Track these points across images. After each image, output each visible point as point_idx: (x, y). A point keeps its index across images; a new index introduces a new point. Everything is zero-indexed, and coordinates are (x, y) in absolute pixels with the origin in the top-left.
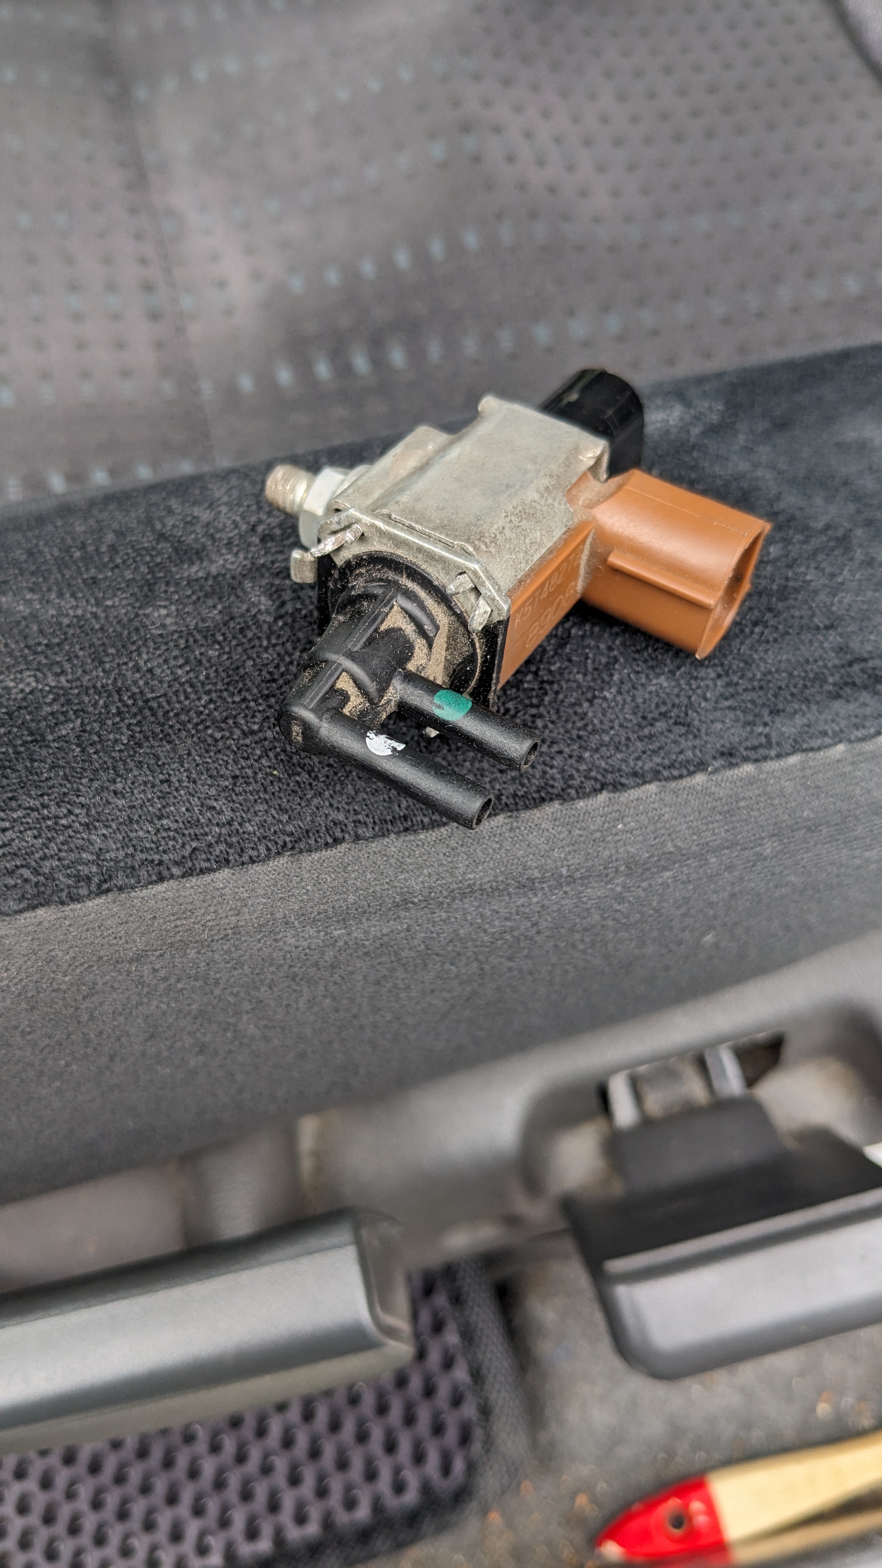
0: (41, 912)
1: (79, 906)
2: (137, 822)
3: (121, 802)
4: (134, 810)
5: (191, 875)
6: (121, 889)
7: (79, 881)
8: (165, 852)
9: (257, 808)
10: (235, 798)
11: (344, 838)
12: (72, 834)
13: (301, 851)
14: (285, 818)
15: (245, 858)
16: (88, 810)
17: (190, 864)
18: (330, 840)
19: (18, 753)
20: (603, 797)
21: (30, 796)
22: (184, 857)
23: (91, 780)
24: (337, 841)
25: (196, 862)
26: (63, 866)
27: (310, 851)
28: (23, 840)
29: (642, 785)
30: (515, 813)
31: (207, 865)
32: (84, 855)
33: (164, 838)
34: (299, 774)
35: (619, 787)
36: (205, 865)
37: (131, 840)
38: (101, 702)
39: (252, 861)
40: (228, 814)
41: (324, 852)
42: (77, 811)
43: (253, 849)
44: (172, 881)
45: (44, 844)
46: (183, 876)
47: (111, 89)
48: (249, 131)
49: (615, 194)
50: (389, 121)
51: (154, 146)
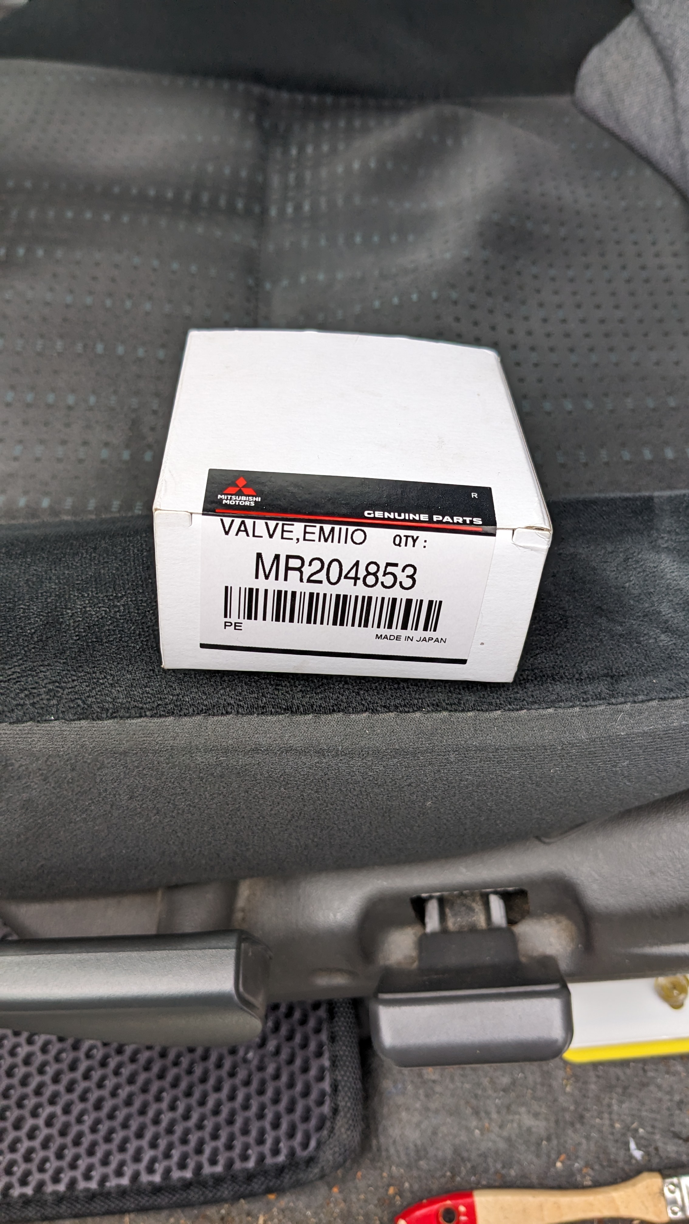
0: (82, 722)
1: (101, 722)
3: (129, 676)
4: (134, 681)
5: (155, 717)
6: (121, 718)
7: (103, 710)
8: (145, 704)
12: (104, 687)
13: (209, 715)
14: (204, 697)
16: (114, 677)
17: (155, 711)
18: (224, 712)
19: (88, 646)
20: (365, 715)
21: (88, 666)
22: (153, 707)
23: (118, 663)
25: (158, 711)
26: (97, 702)
27: (214, 715)
28: (81, 686)
29: (388, 712)
31: (164, 713)
32: (107, 698)
33: (145, 697)
35: (375, 711)
36: (162, 713)
37: (130, 695)
38: (133, 628)
39: (185, 715)
40: (178, 691)
41: (220, 717)
42: (109, 677)
43: (186, 709)
45: (90, 690)
47: (251, 282)
48: (321, 317)
49: (521, 380)
50: (398, 323)
51: (266, 318)
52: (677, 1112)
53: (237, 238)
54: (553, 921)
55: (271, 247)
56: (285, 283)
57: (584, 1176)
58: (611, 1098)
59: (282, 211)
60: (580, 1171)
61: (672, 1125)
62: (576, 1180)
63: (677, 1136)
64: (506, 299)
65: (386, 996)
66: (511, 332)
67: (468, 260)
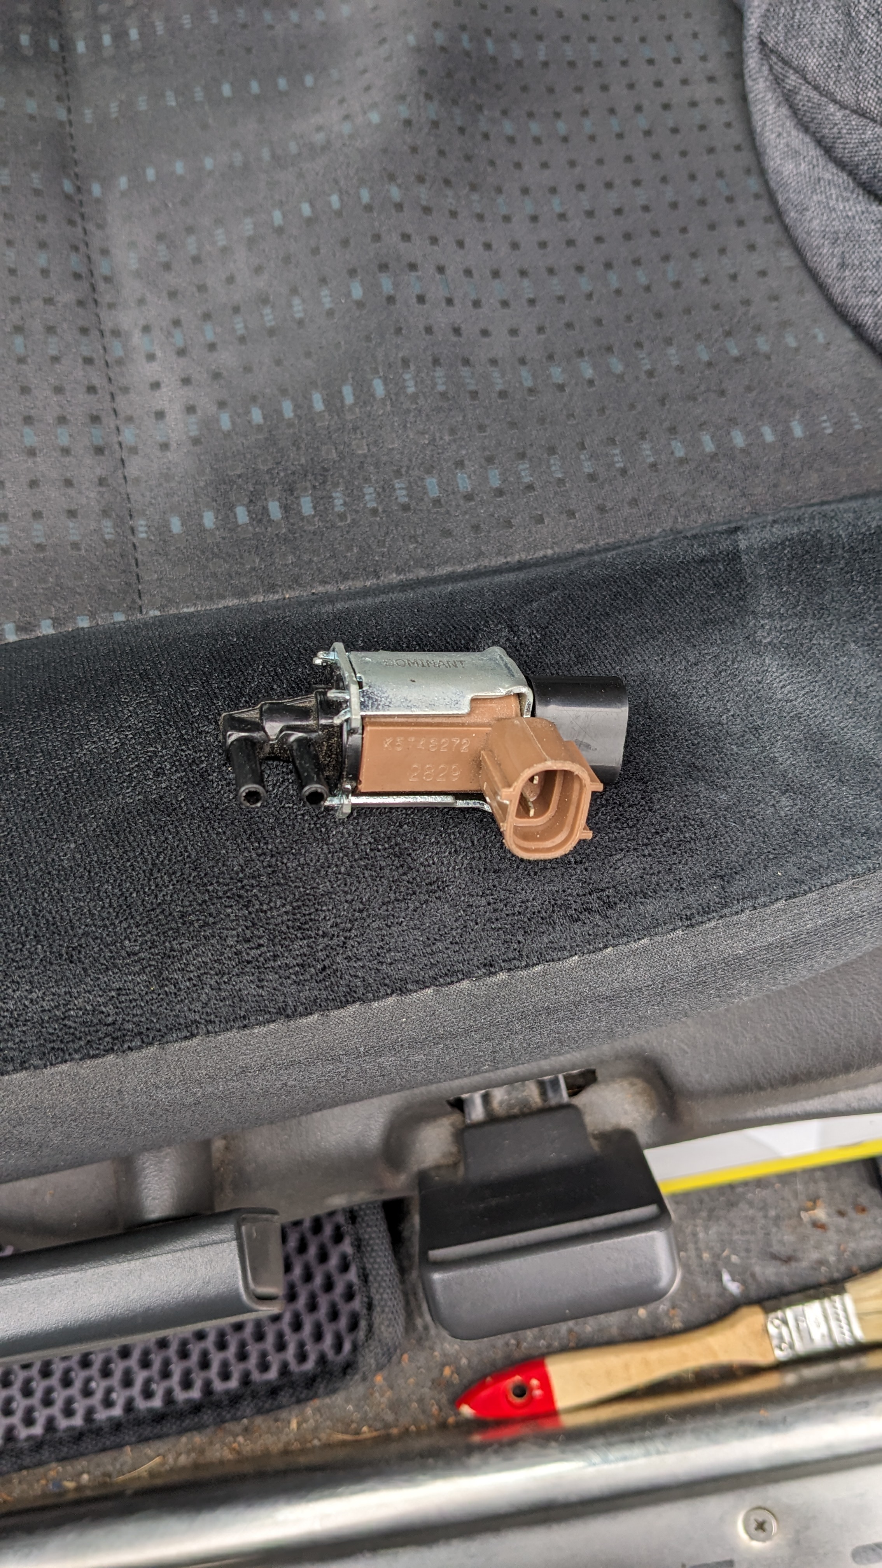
1: (7, 1077)
2: (48, 1022)
5: (87, 1059)
6: (36, 1067)
7: (6, 1061)
9: (135, 1012)
10: (118, 1005)
11: (198, 1033)
13: (167, 1042)
15: (126, 1046)
17: (86, 1051)
18: (188, 1034)
20: (391, 1000)
22: (81, 1046)
24: (193, 1035)
25: (90, 1050)
27: (173, 1042)
29: (423, 989)
30: (327, 1012)
31: (98, 1052)
34: (167, 985)
35: (405, 991)
36: (95, 1052)
39: (130, 1048)
41: (183, 1043)
43: (131, 1041)
44: (73, 1063)
46: (81, 1060)
47: (68, 186)
48: (191, 244)
49: (514, 332)
50: (315, 251)
51: (105, 252)
52: (774, 1230)
53: (31, 106)
54: (625, 1084)
55: (88, 115)
56: (123, 182)
57: (671, 1319)
58: (695, 1226)
59: (95, 45)
60: (667, 1313)
61: (769, 1244)
62: (663, 1324)
63: (775, 1257)
64: (473, 187)
65: (436, 1254)
66: (488, 246)
67: (408, 123)
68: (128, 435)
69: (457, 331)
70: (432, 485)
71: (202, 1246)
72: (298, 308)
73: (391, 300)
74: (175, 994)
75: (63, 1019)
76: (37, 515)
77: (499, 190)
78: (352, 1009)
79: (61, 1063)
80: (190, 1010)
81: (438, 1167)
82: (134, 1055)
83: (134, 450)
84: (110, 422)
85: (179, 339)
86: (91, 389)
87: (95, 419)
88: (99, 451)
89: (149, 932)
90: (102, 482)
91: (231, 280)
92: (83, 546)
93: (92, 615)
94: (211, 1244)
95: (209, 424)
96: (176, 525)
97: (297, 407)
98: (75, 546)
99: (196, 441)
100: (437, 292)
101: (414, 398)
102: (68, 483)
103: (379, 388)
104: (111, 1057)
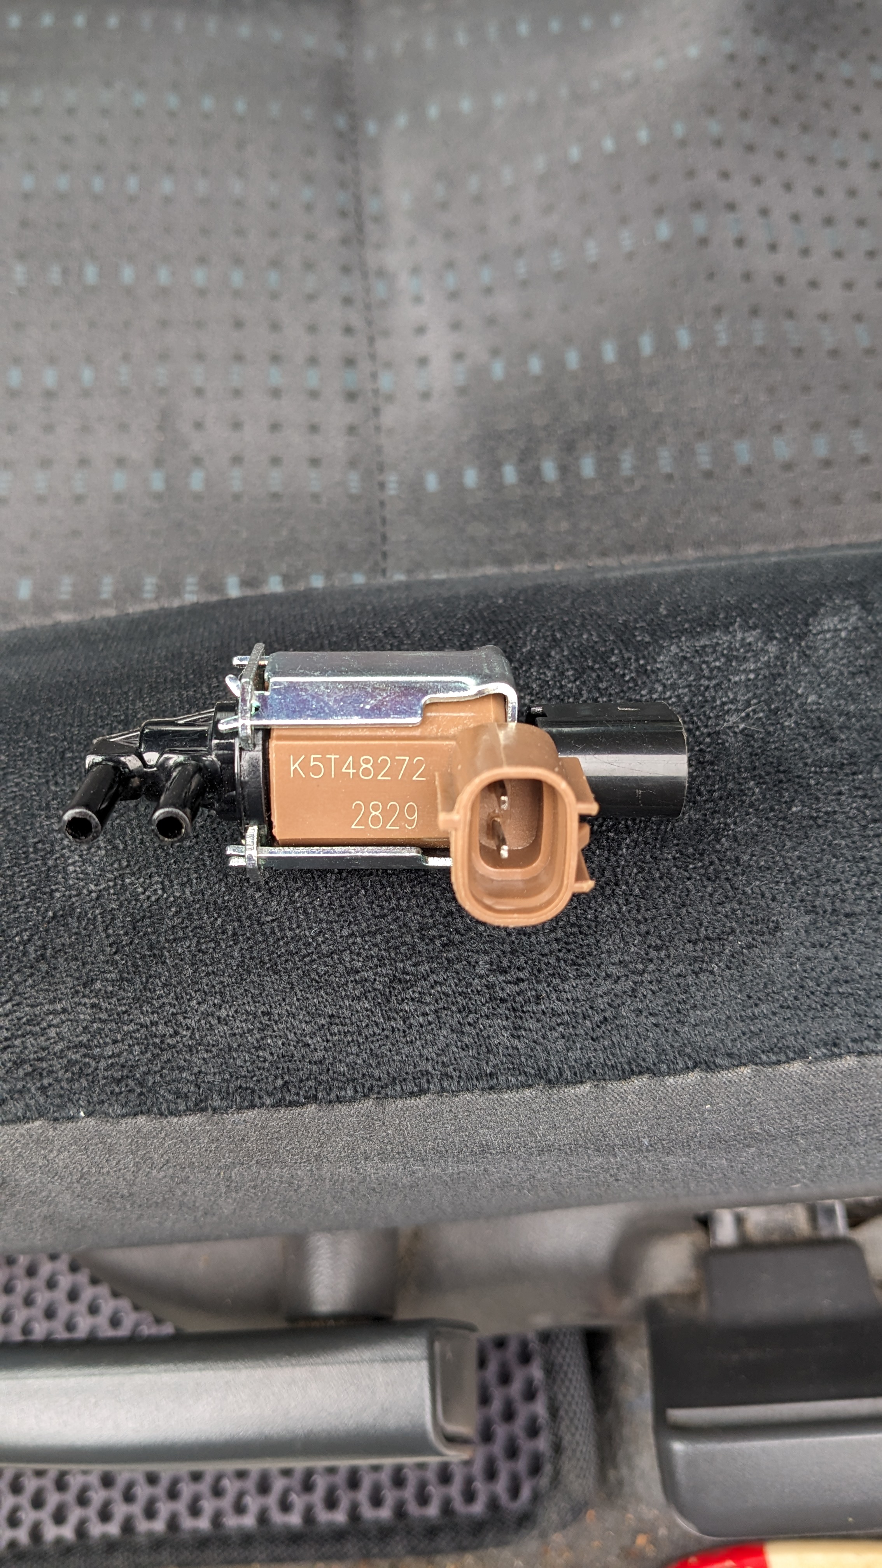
0: (141, 1120)
1: (176, 1120)
2: (236, 1050)
3: (223, 1029)
4: (234, 1038)
5: (281, 1106)
7: (177, 1098)
8: (259, 1082)
9: (349, 1050)
10: (329, 1037)
12: (175, 1054)
15: (333, 1096)
16: (193, 1033)
17: (280, 1096)
18: (416, 1090)
19: (137, 966)
20: (693, 1077)
21: (142, 1012)
24: (422, 1092)
25: (286, 1095)
26: (165, 1082)
27: (396, 1097)
28: (131, 1052)
29: (737, 1066)
31: (296, 1098)
32: (184, 1074)
34: (394, 1019)
35: (713, 1067)
39: (339, 1100)
40: (321, 1053)
41: (408, 1101)
42: (183, 1033)
43: (341, 1088)
45: (149, 1060)
46: (273, 1106)
47: (341, 122)
48: (474, 183)
49: (848, 286)
50: (618, 188)
51: (376, 191)
53: (310, 42)
55: (369, 54)
56: (402, 120)
64: (805, 128)
65: (678, 1415)
66: (820, 192)
67: (732, 57)
68: (386, 381)
69: (780, 280)
70: (743, 451)
71: (385, 1360)
72: (592, 250)
73: (704, 242)
74: (404, 1031)
75: (257, 1049)
76: (276, 461)
77: (834, 133)
78: (638, 1082)
79: (247, 1108)
80: (421, 1056)
81: (672, 1297)
82: (343, 1109)
83: (390, 398)
84: (365, 366)
85: (451, 280)
86: (348, 330)
87: (350, 362)
88: (351, 396)
89: (376, 945)
90: (352, 430)
91: (515, 220)
92: (325, 500)
93: (329, 574)
94: (396, 1360)
95: (480, 373)
96: (432, 482)
97: (584, 357)
98: (316, 497)
99: (462, 391)
100: (758, 236)
101: (726, 350)
102: (314, 429)
103: (684, 338)
104: (311, 1110)
